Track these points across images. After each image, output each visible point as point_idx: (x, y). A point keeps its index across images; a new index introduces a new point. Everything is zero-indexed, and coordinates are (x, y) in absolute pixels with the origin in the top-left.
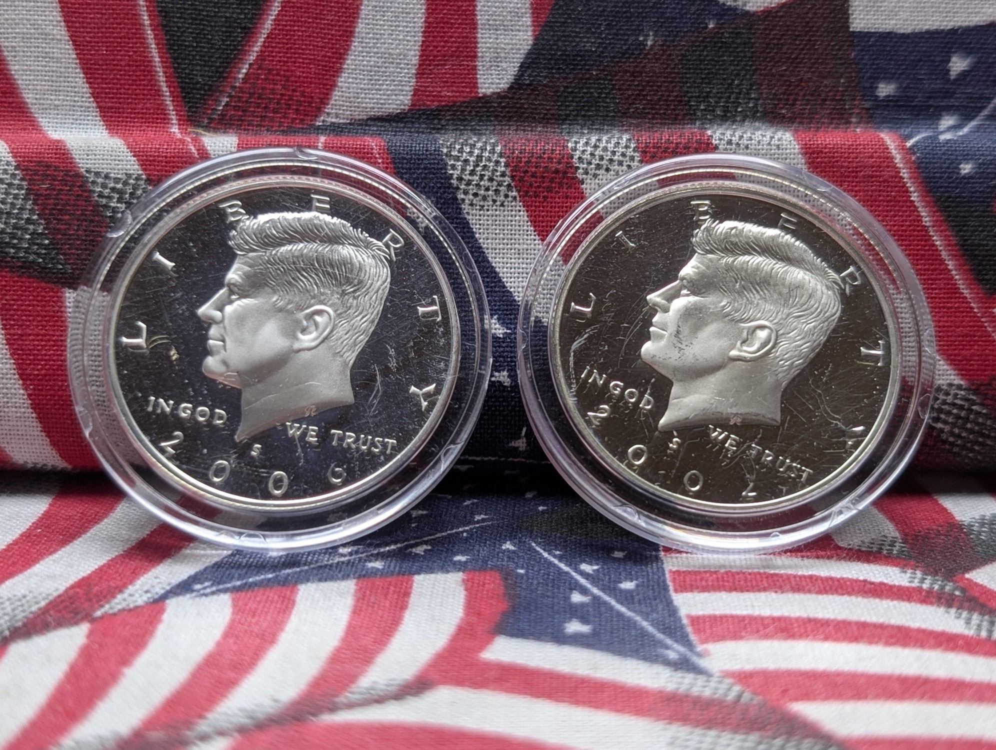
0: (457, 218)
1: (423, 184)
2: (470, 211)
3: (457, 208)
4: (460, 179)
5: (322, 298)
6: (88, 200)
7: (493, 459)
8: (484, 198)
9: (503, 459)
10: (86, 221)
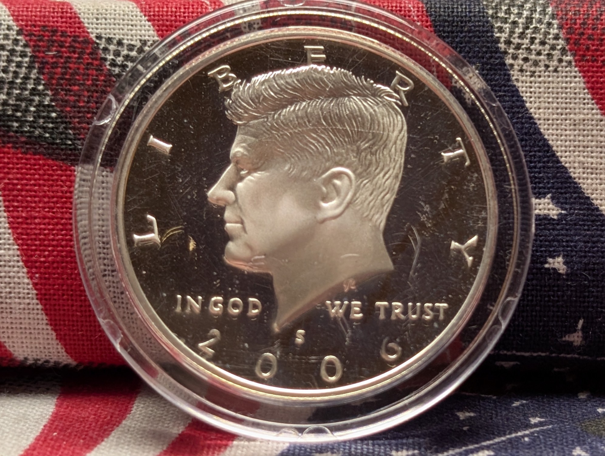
0: (505, 86)
1: (467, 49)
2: (520, 78)
3: (505, 75)
4: (508, 42)
5: (337, 159)
6: (100, 68)
7: (543, 354)
8: (536, 63)
9: (554, 355)
10: (97, 92)
